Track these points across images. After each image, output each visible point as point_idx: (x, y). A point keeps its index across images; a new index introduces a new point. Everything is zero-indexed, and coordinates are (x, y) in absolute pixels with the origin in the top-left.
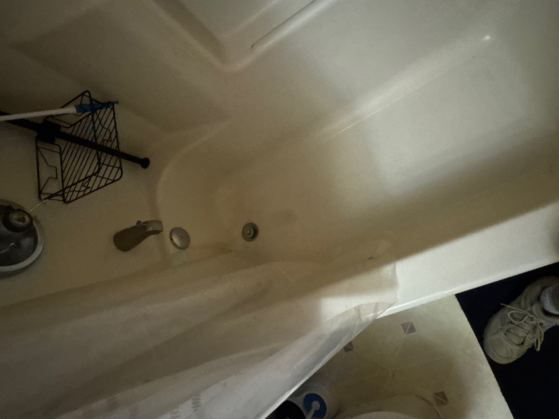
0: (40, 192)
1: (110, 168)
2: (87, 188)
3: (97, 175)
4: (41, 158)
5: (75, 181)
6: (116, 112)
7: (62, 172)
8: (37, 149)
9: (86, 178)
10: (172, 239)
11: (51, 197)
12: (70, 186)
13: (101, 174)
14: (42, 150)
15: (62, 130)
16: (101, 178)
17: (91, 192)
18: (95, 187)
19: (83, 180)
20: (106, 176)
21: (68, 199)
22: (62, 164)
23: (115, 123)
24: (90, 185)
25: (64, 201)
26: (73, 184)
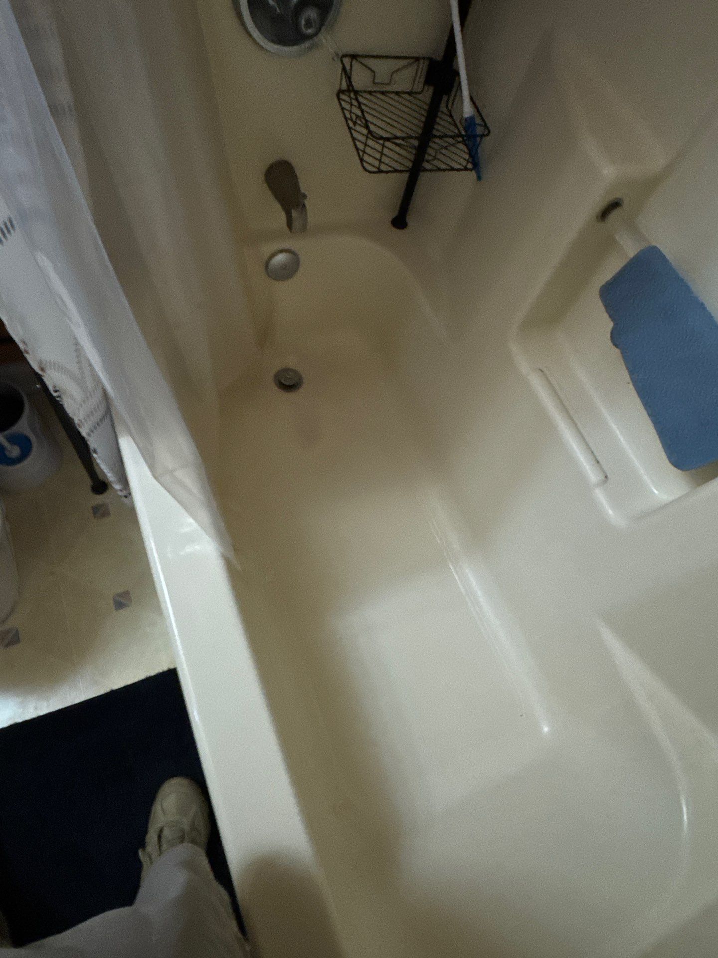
0: (354, 57)
1: (378, 156)
2: (355, 123)
3: (369, 136)
4: (405, 62)
5: (364, 107)
6: (462, 172)
7: (383, 93)
8: (417, 59)
9: (367, 121)
10: (281, 251)
11: (347, 74)
12: (357, 100)
13: (370, 142)
14: (415, 66)
15: (445, 98)
16: (364, 141)
17: (350, 128)
18: (355, 135)
19: (364, 118)
20: (368, 150)
21: (342, 96)
22: (397, 93)
23: (444, 170)
24: (358, 128)
25: (340, 92)
26: (359, 103)
